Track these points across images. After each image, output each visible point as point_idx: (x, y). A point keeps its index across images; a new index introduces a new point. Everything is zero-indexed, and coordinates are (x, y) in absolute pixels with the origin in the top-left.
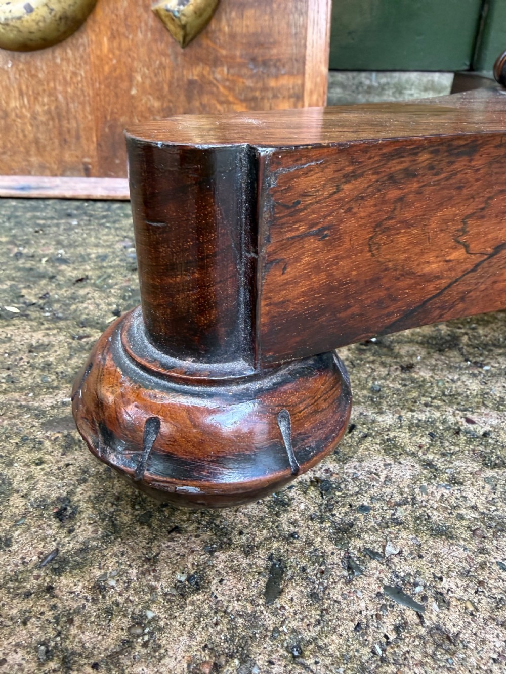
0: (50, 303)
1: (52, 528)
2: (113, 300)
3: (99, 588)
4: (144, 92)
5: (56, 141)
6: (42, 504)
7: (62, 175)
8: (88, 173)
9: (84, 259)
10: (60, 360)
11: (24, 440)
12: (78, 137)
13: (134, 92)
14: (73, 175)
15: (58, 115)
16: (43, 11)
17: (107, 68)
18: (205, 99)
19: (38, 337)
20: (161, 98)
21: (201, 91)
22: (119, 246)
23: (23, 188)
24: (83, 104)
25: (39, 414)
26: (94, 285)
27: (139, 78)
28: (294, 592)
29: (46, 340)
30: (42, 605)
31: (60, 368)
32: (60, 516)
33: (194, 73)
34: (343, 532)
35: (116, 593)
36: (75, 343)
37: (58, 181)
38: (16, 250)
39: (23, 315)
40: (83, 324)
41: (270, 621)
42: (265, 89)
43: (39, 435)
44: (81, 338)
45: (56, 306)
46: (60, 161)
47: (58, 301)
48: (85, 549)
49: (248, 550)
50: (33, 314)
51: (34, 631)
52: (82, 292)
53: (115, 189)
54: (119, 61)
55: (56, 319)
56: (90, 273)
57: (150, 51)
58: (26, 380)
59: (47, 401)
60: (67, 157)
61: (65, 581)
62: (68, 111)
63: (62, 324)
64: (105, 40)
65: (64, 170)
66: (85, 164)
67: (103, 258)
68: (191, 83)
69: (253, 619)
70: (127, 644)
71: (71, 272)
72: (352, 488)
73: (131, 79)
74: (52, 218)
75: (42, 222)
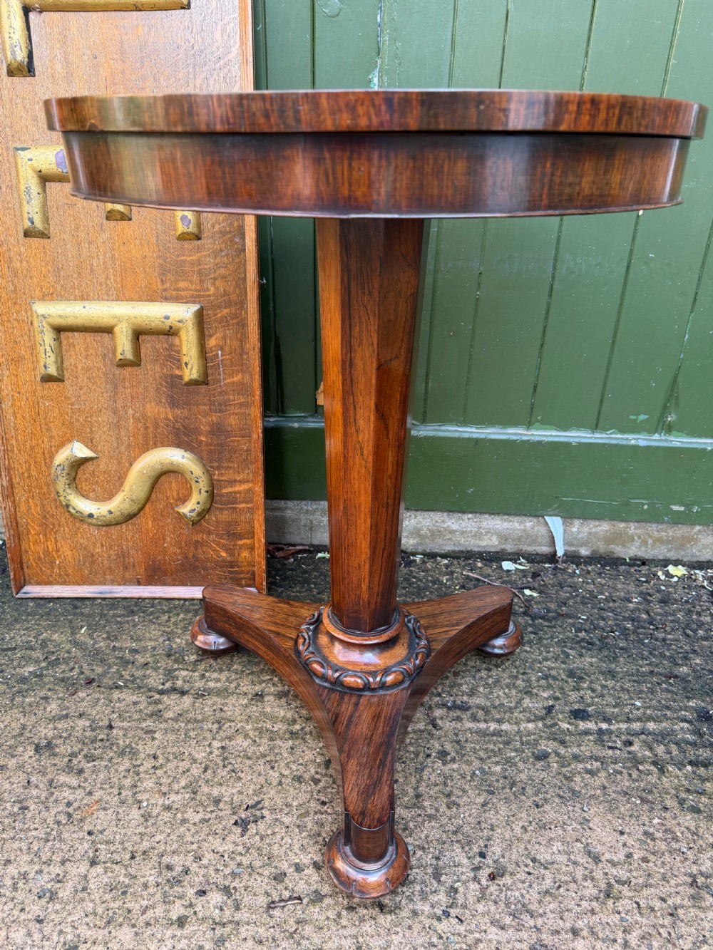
0: (135, 679)
1: (153, 760)
2: (161, 676)
3: (166, 772)
4: (171, 545)
5: (121, 568)
6: (149, 755)
7: (124, 584)
8: (139, 583)
9: (145, 649)
10: (145, 708)
11: (140, 738)
12: (134, 566)
13: (165, 545)
14: (130, 585)
15: (123, 555)
16: (119, 513)
17: (151, 534)
18: (204, 549)
19: (135, 698)
20: (181, 548)
21: (202, 545)
22: (161, 640)
23: (101, 593)
24: (137, 551)
25: (142, 729)
26: (152, 667)
27: (168, 539)
28: (209, 772)
29: (138, 700)
30: (154, 776)
31: (146, 711)
32: (154, 757)
33: (199, 537)
34: (225, 759)
35: (169, 772)
36: (149, 700)
37: (122, 588)
38: (112, 644)
39: (126, 686)
40: (150, 690)
41: (203, 776)
42: (235, 545)
43: (144, 736)
44: (151, 697)
45: (138, 681)
46: (123, 578)
47: (138, 678)
48: (161, 765)
49: (200, 764)
50: (130, 686)
51: (153, 780)
52: (148, 672)
53: (155, 593)
54: (158, 531)
55: (139, 688)
56: (149, 660)
57: (175, 527)
58: (136, 716)
59: (144, 725)
60: (127, 575)
61: (157, 771)
62: (129, 553)
63: (142, 690)
64: (150, 522)
65: (125, 582)
66: (137, 579)
67: (154, 649)
68: (197, 542)
69: (199, 777)
70: (173, 782)
71: (140, 659)
72: (231, 748)
73: (164, 539)
74: (123, 615)
75: (119, 619)
